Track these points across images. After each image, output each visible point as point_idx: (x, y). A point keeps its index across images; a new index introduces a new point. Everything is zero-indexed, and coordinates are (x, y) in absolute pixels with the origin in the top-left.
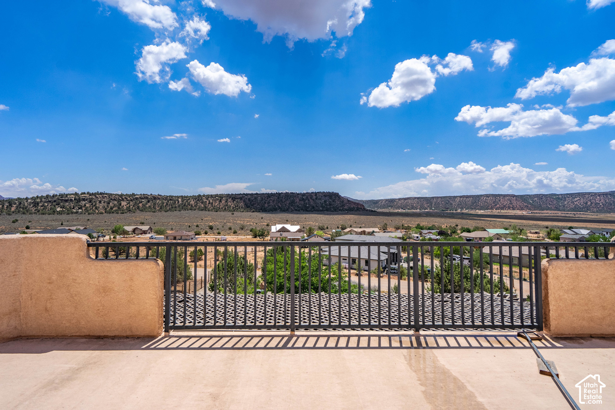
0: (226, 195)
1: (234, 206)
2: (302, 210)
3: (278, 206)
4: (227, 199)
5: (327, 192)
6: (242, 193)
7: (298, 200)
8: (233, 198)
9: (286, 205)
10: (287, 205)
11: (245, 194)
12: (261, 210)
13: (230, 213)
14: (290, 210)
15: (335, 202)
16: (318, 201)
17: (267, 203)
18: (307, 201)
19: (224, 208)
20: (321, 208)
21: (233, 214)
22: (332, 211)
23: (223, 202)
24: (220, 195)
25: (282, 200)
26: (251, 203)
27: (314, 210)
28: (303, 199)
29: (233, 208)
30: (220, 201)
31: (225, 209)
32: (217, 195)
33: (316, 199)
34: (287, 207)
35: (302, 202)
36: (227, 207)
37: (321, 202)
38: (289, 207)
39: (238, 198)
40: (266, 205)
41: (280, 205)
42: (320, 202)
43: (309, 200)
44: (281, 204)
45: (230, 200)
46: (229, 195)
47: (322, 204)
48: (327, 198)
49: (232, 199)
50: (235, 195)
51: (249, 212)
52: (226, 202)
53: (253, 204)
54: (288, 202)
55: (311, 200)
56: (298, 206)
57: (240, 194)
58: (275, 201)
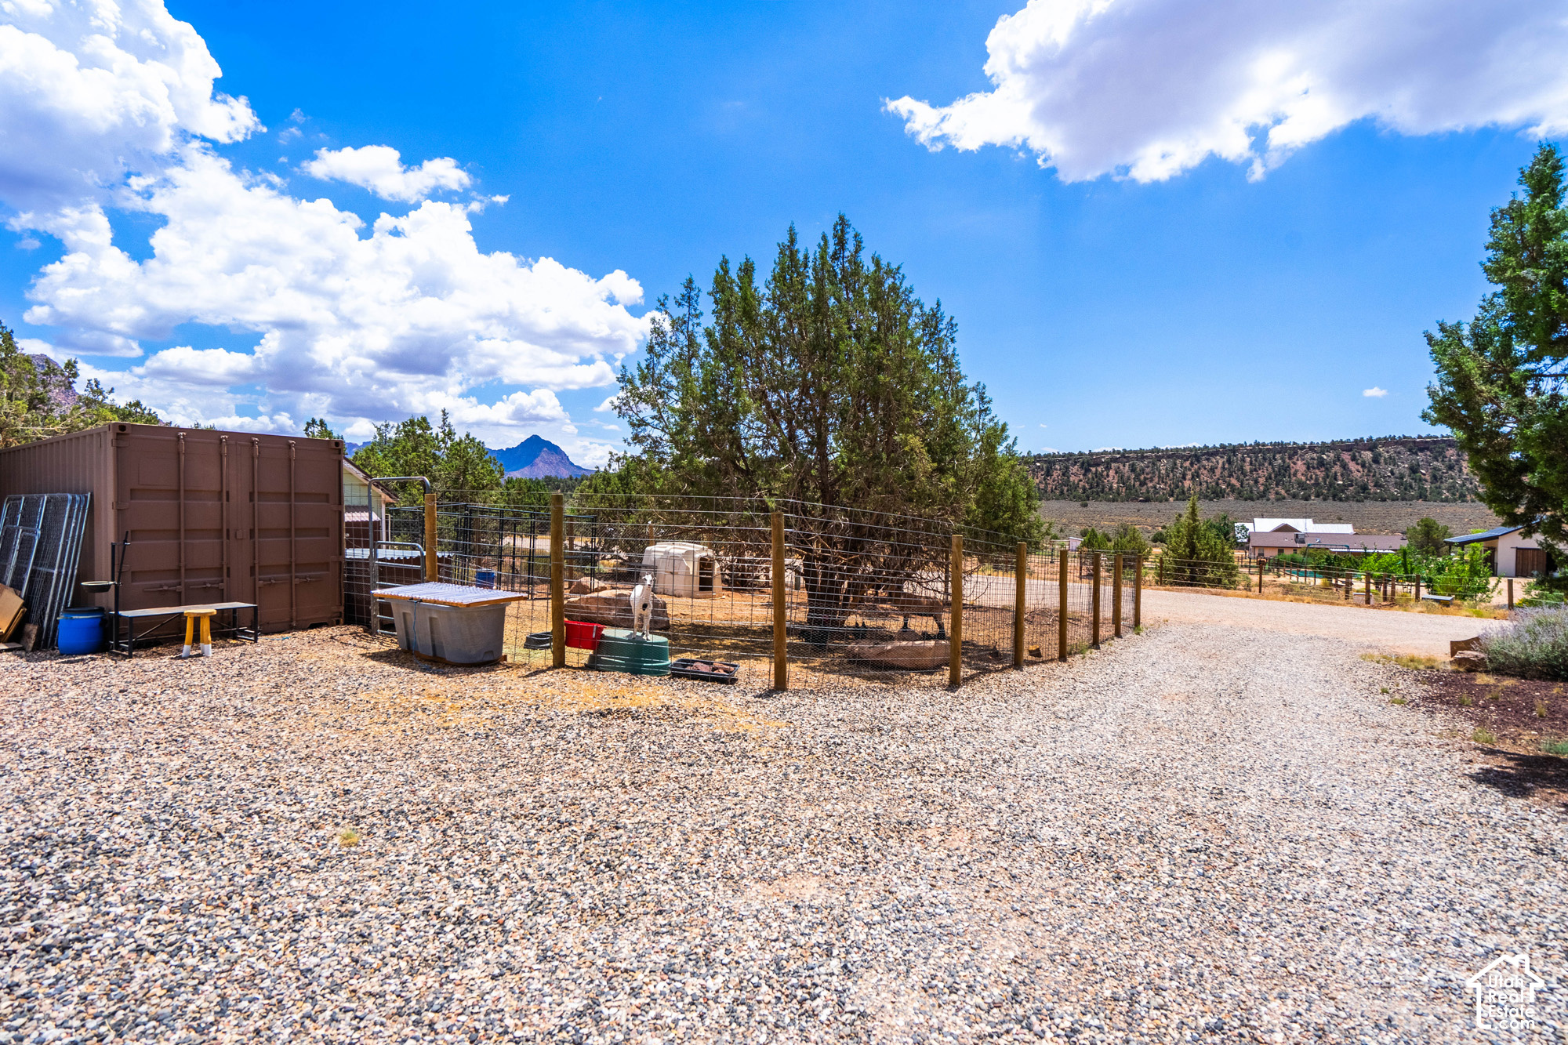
0: (1063, 456)
1: (1087, 486)
2: (1318, 496)
3: (1229, 485)
4: (1067, 468)
5: (1420, 437)
6: (1109, 449)
7: (1300, 466)
8: (1083, 464)
9: (1256, 482)
10: (1262, 480)
11: (1119, 452)
12: (1172, 496)
13: (1077, 505)
14: (1272, 496)
15: (1460, 471)
16: (1386, 469)
17: (1189, 477)
18: (1337, 468)
19: (1057, 492)
20: (1395, 491)
21: (1086, 506)
22: (1447, 500)
23: (1055, 475)
24: (1046, 456)
25: (1241, 468)
26: (1137, 478)
27: (1366, 498)
28: (1321, 463)
29: (1084, 489)
30: (1048, 474)
31: (1062, 492)
32: (1038, 458)
33: (1376, 460)
34: (1262, 488)
35: (1320, 474)
36: (1066, 489)
37: (1397, 472)
38: (1267, 490)
39: (1097, 465)
40: (1187, 483)
41: (1234, 481)
42: (1392, 472)
43: (1344, 466)
44: (1238, 479)
45: (1075, 469)
46: (1071, 454)
47: (1402, 477)
48: (1421, 456)
49: (1082, 466)
50: (1091, 454)
51: (1132, 500)
52: (1063, 475)
53: (1145, 479)
54: (1263, 473)
55: (1352, 466)
56: (1301, 484)
57: (1105, 452)
58: (1218, 472)
